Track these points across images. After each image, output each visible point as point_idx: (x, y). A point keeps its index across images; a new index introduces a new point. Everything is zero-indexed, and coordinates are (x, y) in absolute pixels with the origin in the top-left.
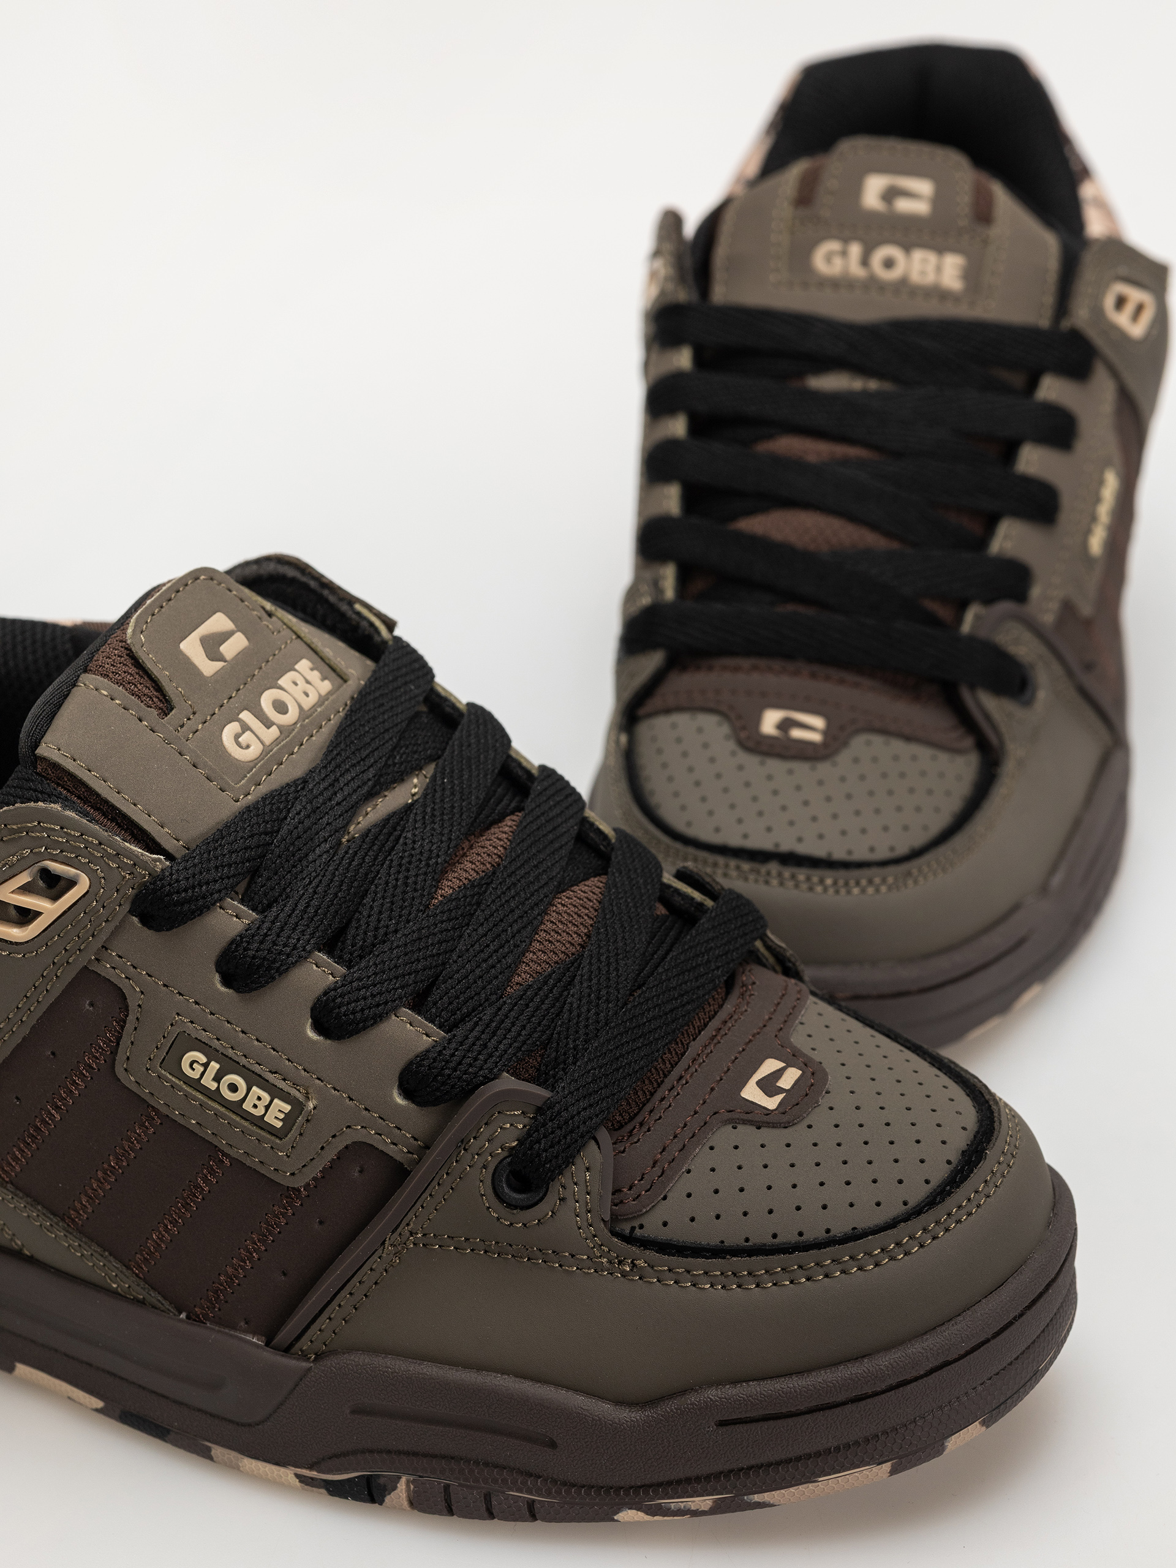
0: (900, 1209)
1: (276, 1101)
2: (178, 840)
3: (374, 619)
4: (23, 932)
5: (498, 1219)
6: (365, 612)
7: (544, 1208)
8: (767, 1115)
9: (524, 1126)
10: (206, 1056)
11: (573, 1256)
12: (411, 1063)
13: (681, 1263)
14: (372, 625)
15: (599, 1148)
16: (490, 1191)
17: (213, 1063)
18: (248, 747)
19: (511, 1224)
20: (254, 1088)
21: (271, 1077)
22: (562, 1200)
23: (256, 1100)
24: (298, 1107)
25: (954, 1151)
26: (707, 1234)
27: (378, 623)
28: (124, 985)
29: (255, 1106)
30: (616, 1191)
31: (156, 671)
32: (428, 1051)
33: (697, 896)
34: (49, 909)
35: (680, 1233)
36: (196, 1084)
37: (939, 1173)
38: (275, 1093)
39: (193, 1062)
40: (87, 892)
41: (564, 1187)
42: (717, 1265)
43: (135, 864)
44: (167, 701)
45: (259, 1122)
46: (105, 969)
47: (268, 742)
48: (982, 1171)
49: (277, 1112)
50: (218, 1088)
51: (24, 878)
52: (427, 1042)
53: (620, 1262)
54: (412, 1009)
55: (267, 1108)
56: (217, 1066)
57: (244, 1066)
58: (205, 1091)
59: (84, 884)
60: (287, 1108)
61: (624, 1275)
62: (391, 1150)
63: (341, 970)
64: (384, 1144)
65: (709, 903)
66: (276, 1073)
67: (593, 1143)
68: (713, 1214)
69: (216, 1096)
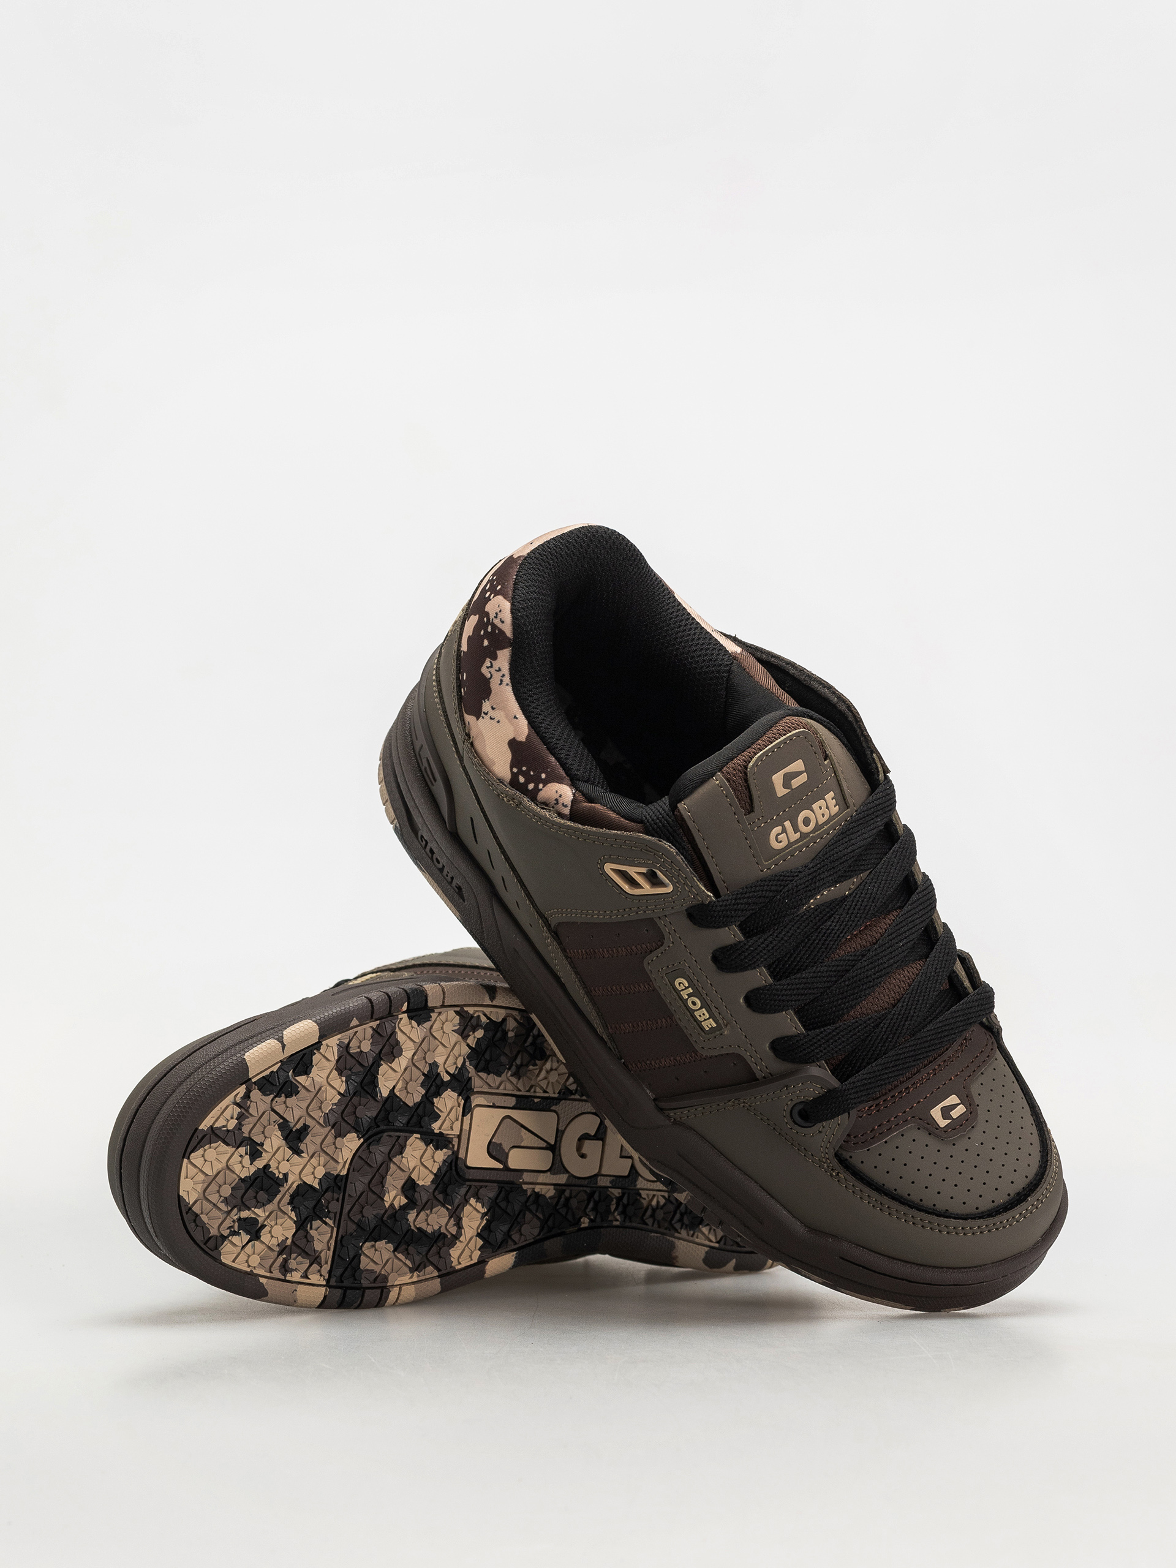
0: (973, 1211)
1: (711, 1020)
2: (724, 883)
3: (879, 766)
4: (630, 889)
5: (787, 1123)
6: (877, 759)
7: (811, 1131)
8: (937, 1129)
9: (819, 1093)
10: (689, 984)
11: (812, 1155)
12: (783, 1038)
13: (860, 1186)
14: (877, 768)
15: (849, 1117)
16: (789, 1111)
17: (690, 989)
18: (781, 842)
19: (791, 1128)
20: (704, 1009)
21: (714, 1009)
22: (820, 1132)
23: (702, 1015)
24: (719, 1027)
25: (1014, 1189)
26: (879, 1177)
27: (880, 769)
28: (666, 935)
29: (700, 1016)
30: (849, 1135)
31: (754, 792)
32: (792, 1037)
33: (967, 983)
34: (647, 889)
35: (867, 1169)
36: (678, 992)
37: (1001, 1200)
38: (712, 1016)
39: (681, 983)
40: (669, 893)
41: (824, 1127)
42: (875, 1195)
43: (697, 894)
44: (753, 807)
45: (699, 1023)
46: (661, 924)
47: (792, 840)
48: (1022, 1208)
49: (709, 1024)
50: (688, 999)
51: (644, 870)
52: (793, 1031)
53: (832, 1170)
54: (795, 1013)
55: (705, 1020)
56: (692, 991)
57: (704, 998)
58: (681, 998)
59: (670, 889)
60: (714, 1025)
61: (831, 1175)
62: (753, 1066)
63: (770, 980)
64: (751, 1062)
65: (970, 990)
66: (717, 1008)
67: (847, 1114)
68: (886, 1170)
69: (685, 1002)
